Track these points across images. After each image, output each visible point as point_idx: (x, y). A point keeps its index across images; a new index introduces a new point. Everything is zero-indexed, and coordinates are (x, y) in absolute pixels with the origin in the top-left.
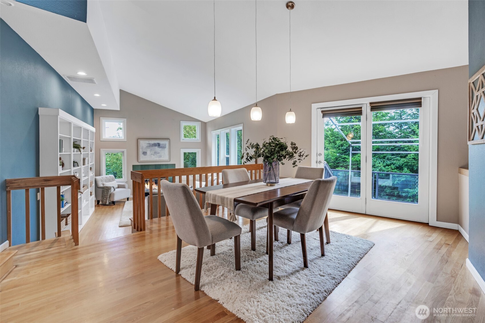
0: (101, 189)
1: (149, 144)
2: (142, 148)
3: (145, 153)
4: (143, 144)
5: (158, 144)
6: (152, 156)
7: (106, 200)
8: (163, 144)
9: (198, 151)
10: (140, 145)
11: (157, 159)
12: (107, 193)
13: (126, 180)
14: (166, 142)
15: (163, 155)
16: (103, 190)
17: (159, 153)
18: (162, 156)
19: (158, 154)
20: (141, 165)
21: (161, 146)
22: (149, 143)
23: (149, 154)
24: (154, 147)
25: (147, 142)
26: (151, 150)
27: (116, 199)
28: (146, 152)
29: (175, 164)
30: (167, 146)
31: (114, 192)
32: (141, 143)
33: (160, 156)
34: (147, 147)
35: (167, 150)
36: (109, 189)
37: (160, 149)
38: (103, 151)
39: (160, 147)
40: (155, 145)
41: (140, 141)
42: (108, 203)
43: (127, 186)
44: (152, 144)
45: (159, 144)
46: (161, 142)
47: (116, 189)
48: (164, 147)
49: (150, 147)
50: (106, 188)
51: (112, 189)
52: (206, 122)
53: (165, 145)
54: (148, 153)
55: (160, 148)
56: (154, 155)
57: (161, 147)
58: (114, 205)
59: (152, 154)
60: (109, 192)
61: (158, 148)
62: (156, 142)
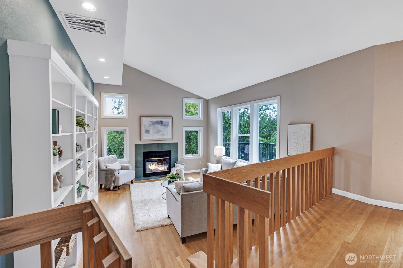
0: (104, 172)
1: (152, 121)
2: (145, 126)
3: (147, 132)
4: (146, 121)
5: (161, 122)
6: (155, 134)
7: (110, 184)
8: (166, 122)
9: (200, 130)
10: (143, 123)
11: (160, 138)
12: (112, 177)
13: (128, 160)
14: (169, 120)
15: (166, 134)
16: (107, 173)
17: (162, 131)
18: (165, 135)
19: (161, 133)
20: (143, 144)
21: (164, 123)
22: (152, 120)
23: (152, 132)
24: (157, 125)
25: (150, 119)
26: (154, 128)
27: (121, 183)
28: (149, 131)
29: (177, 143)
30: (170, 124)
31: (119, 175)
32: (143, 121)
33: (163, 135)
34: (150, 125)
35: (169, 128)
36: (113, 172)
37: (163, 127)
38: (105, 129)
39: (163, 125)
40: (157, 123)
41: (143, 119)
42: (112, 188)
43: (130, 167)
44: (155, 122)
45: (162, 121)
46: (164, 120)
47: (120, 171)
48: (167, 125)
49: (152, 124)
50: (110, 171)
51: (117, 172)
52: (207, 99)
53: (168, 123)
54: (151, 131)
55: (162, 126)
56: (157, 134)
57: (164, 125)
58: (119, 190)
59: (154, 133)
60: (113, 175)
61: (161, 126)
62: (159, 119)
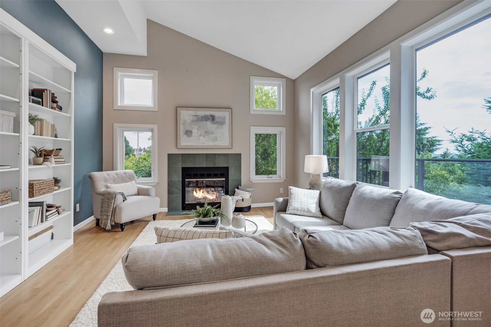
0: (100, 197)
1: (196, 116)
2: (184, 124)
3: (188, 133)
4: (186, 115)
5: (211, 118)
6: (201, 138)
7: (107, 219)
8: (220, 118)
9: (281, 132)
10: (181, 118)
11: (211, 144)
12: (109, 206)
13: (156, 180)
14: (226, 114)
15: (221, 137)
16: (103, 199)
17: (213, 133)
18: (219, 139)
19: (211, 135)
20: (182, 154)
21: (216, 120)
22: (196, 114)
23: (196, 135)
24: (204, 122)
25: (192, 112)
26: (200, 127)
27: (124, 218)
28: (191, 132)
29: (240, 155)
30: (227, 121)
31: (123, 205)
32: (182, 115)
33: (215, 139)
34: (193, 121)
35: (226, 128)
36: (112, 198)
37: (215, 126)
38: (119, 127)
39: (215, 122)
40: (206, 118)
41: (181, 111)
42: (109, 227)
43: (153, 192)
44: (202, 117)
45: (214, 116)
46: (217, 114)
47: (127, 198)
48: (222, 123)
49: (197, 121)
50: (108, 196)
51: (120, 198)
52: (294, 79)
53: (224, 118)
54: (195, 132)
55: (214, 124)
56: (204, 137)
57: (217, 123)
58: (122, 230)
59: (200, 135)
60: (112, 203)
61: (212, 124)
62: (209, 113)
